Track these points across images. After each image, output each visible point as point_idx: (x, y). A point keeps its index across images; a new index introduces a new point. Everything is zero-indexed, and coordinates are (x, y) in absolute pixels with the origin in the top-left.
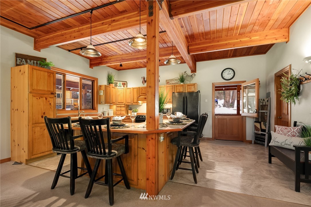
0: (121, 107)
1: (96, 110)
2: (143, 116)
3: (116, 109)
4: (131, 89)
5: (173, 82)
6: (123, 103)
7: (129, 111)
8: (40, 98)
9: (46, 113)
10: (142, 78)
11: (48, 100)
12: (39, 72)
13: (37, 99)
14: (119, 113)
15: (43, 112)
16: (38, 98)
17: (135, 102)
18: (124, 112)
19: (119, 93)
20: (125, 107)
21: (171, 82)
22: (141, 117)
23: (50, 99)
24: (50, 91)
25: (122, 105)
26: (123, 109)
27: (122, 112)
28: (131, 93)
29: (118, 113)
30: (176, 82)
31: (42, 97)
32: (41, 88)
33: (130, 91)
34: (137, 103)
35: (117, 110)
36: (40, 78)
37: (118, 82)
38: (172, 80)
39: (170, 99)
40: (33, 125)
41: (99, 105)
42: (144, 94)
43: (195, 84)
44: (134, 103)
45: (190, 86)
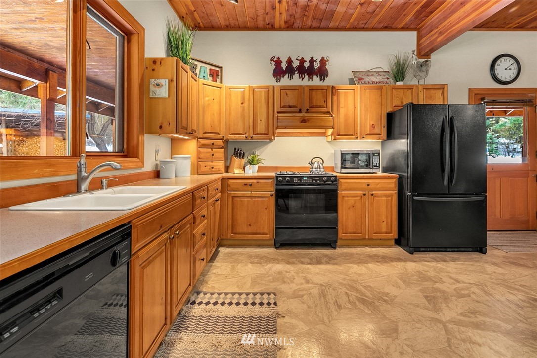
0: (212, 146)
1: (137, 157)
2: (301, 177)
3: (199, 153)
4: (247, 90)
5: (373, 79)
6: (218, 134)
7: (237, 161)
10: (272, 60)
14: (207, 169)
17: (258, 131)
18: (221, 165)
19: (207, 99)
20: (222, 148)
21: (368, 79)
22: (296, 180)
25: (215, 142)
26: (220, 153)
27: (215, 164)
28: (246, 105)
29: (203, 169)
30: (379, 78)
33: (243, 98)
34: (265, 134)
35: (202, 156)
37: (199, 65)
38: (368, 73)
39: (373, 126)
41: (146, 137)
42: (290, 107)
43: (446, 86)
44: (257, 134)
45: (432, 92)
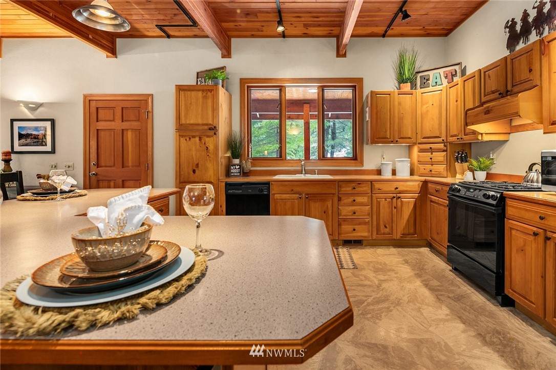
0: (431, 150)
3: (419, 157)
7: (458, 165)
8: (190, 138)
9: (199, 165)
11: (203, 141)
12: (189, 92)
13: (186, 140)
14: (426, 171)
15: (196, 163)
16: (188, 139)
18: (441, 168)
20: (444, 151)
23: (207, 139)
24: (207, 125)
25: (433, 146)
26: (440, 156)
29: (422, 172)
31: (194, 137)
32: (192, 122)
33: (457, 94)
34: (473, 134)
35: (422, 160)
36: (191, 104)
40: (181, 184)
